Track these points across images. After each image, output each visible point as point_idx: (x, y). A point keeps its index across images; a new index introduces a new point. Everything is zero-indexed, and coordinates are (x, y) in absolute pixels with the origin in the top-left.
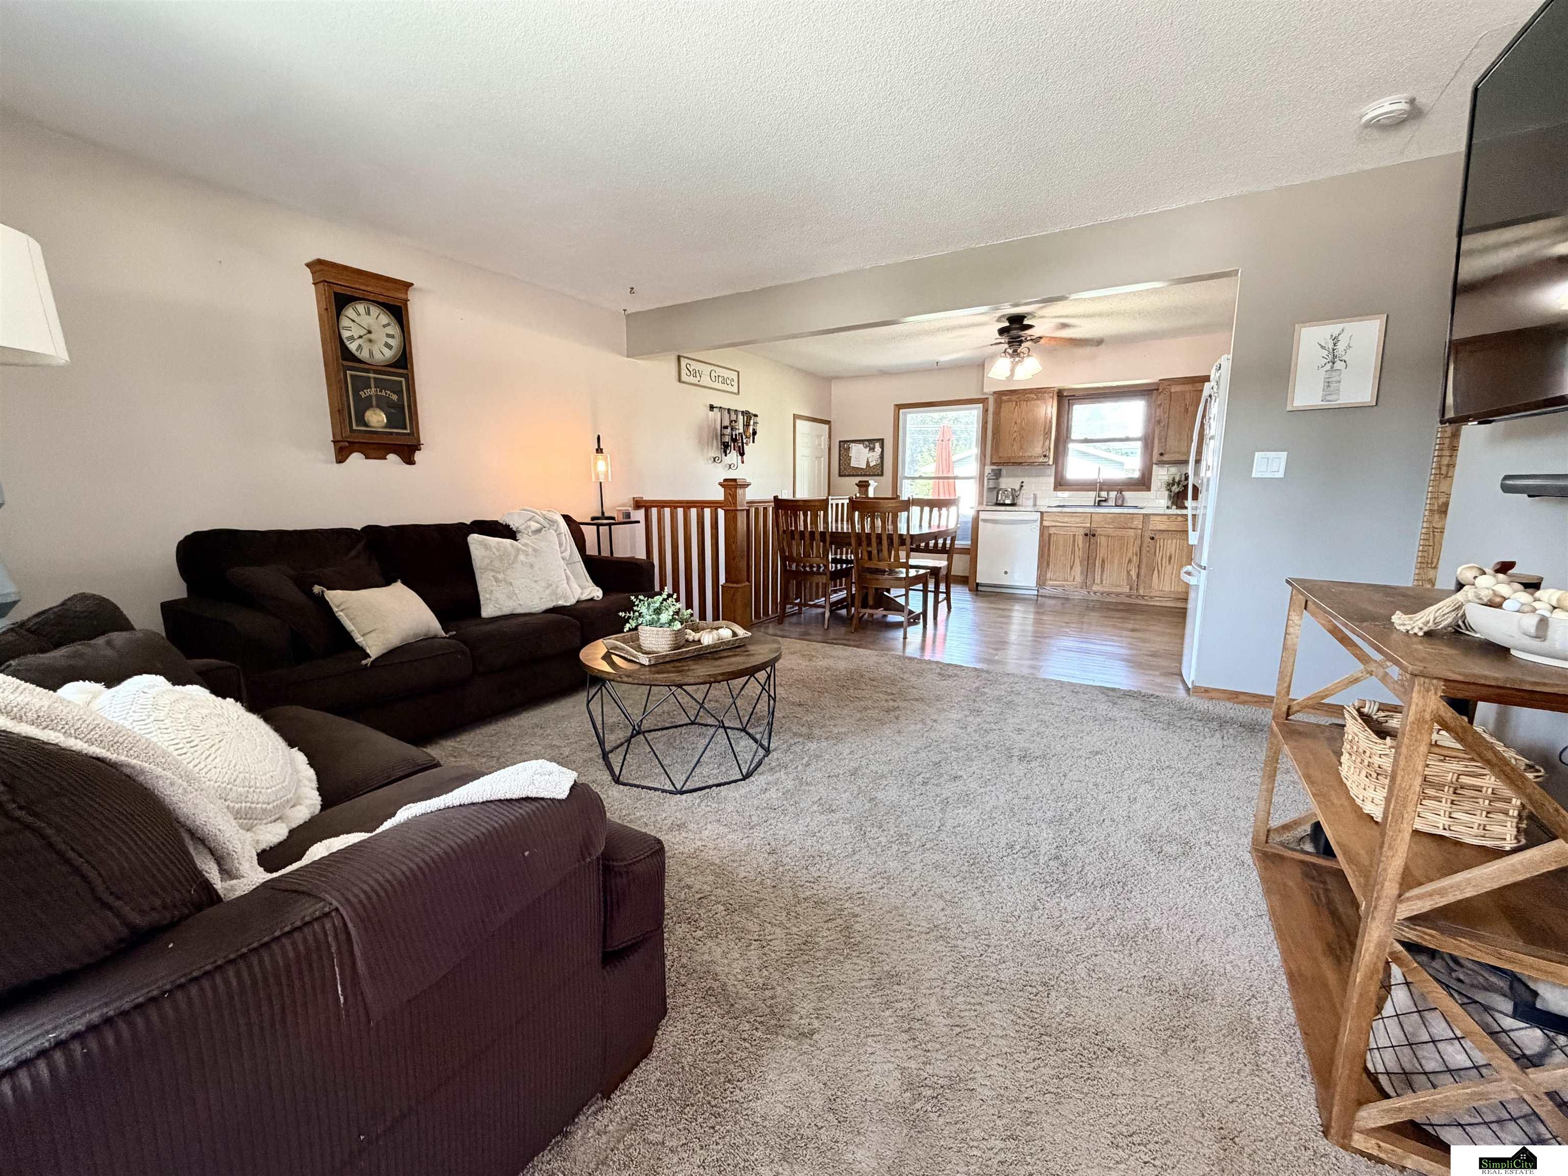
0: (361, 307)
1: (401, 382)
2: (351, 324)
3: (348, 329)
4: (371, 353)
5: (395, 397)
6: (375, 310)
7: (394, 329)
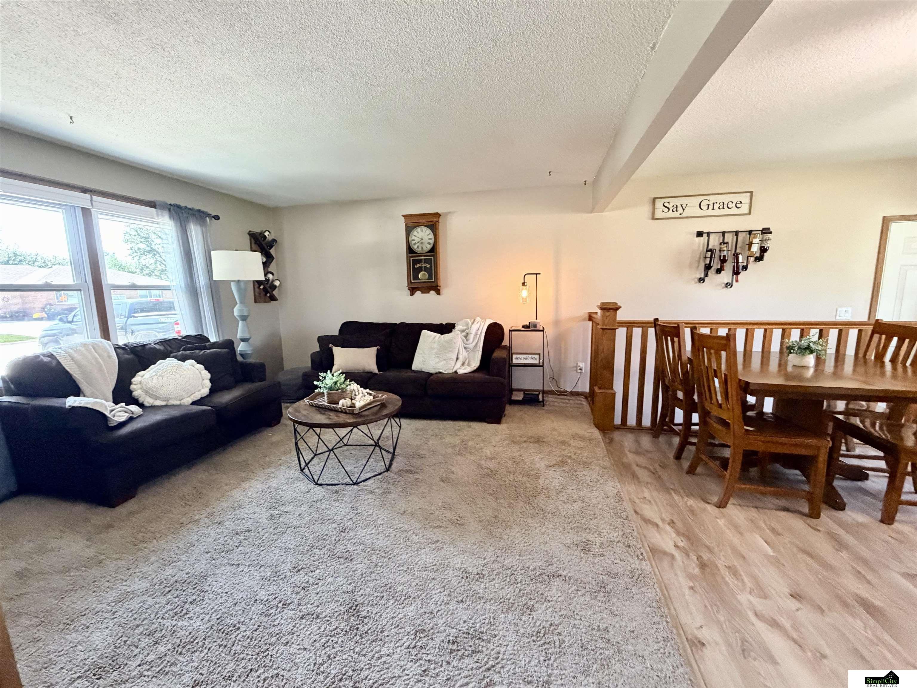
0: (419, 229)
1: (431, 259)
2: (415, 238)
3: (414, 240)
4: (422, 248)
5: (428, 266)
6: (424, 229)
7: (432, 236)
